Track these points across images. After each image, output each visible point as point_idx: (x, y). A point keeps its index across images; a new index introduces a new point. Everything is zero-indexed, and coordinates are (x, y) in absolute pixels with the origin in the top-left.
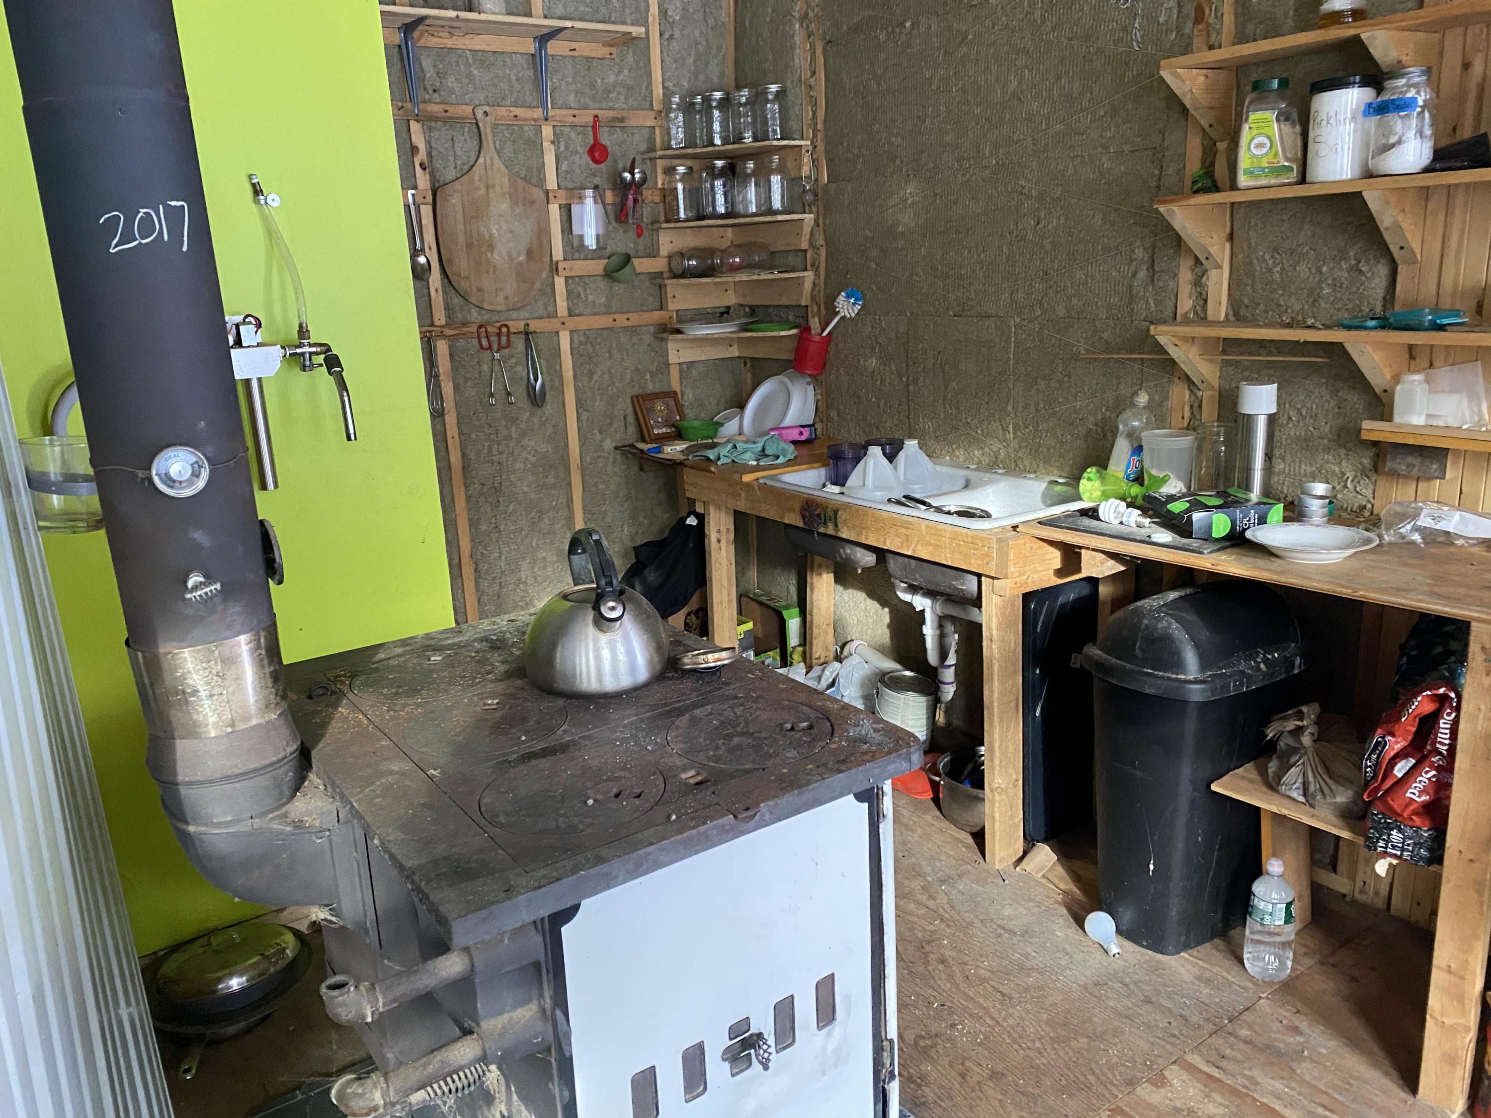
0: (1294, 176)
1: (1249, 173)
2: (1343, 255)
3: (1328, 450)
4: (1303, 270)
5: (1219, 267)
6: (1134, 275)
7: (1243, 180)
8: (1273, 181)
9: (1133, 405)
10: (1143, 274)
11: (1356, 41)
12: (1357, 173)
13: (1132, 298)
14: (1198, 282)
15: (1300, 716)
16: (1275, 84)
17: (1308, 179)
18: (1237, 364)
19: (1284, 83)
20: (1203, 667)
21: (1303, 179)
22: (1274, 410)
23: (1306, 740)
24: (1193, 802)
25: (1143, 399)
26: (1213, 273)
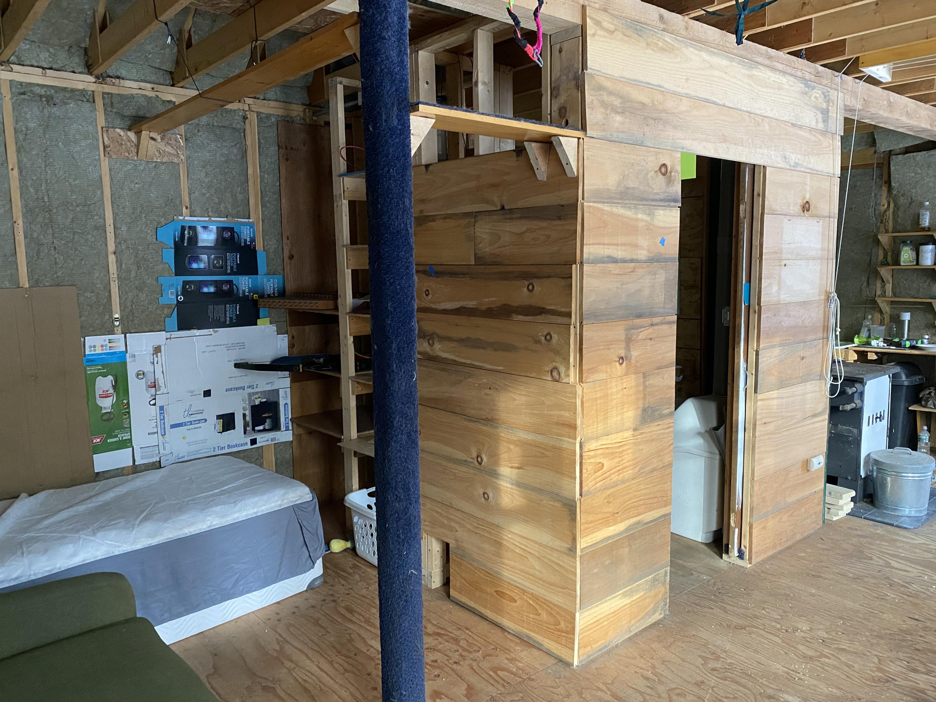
0: (915, 263)
1: (903, 262)
2: (925, 282)
3: (923, 329)
4: (915, 285)
5: (889, 283)
6: (862, 285)
7: (902, 264)
8: (910, 264)
9: (867, 318)
10: (865, 284)
11: (932, 235)
12: (933, 264)
13: (861, 290)
14: (883, 286)
15: (930, 389)
16: (909, 242)
17: (920, 264)
18: (895, 308)
19: (911, 242)
20: (907, 377)
21: (917, 264)
22: (909, 319)
23: (933, 394)
24: (904, 413)
25: (870, 317)
26: (887, 285)
